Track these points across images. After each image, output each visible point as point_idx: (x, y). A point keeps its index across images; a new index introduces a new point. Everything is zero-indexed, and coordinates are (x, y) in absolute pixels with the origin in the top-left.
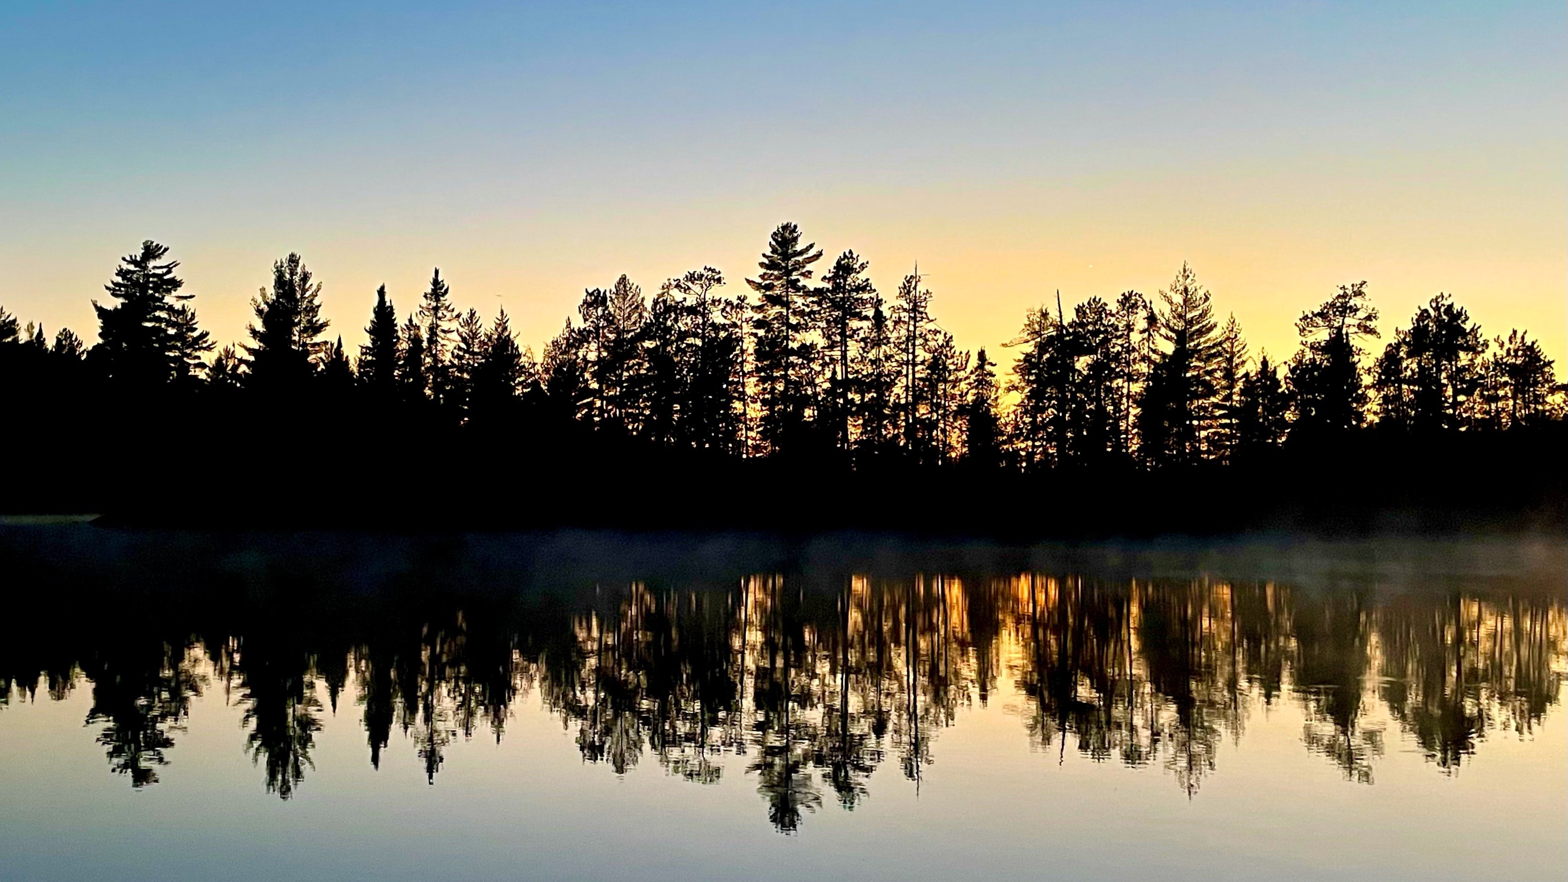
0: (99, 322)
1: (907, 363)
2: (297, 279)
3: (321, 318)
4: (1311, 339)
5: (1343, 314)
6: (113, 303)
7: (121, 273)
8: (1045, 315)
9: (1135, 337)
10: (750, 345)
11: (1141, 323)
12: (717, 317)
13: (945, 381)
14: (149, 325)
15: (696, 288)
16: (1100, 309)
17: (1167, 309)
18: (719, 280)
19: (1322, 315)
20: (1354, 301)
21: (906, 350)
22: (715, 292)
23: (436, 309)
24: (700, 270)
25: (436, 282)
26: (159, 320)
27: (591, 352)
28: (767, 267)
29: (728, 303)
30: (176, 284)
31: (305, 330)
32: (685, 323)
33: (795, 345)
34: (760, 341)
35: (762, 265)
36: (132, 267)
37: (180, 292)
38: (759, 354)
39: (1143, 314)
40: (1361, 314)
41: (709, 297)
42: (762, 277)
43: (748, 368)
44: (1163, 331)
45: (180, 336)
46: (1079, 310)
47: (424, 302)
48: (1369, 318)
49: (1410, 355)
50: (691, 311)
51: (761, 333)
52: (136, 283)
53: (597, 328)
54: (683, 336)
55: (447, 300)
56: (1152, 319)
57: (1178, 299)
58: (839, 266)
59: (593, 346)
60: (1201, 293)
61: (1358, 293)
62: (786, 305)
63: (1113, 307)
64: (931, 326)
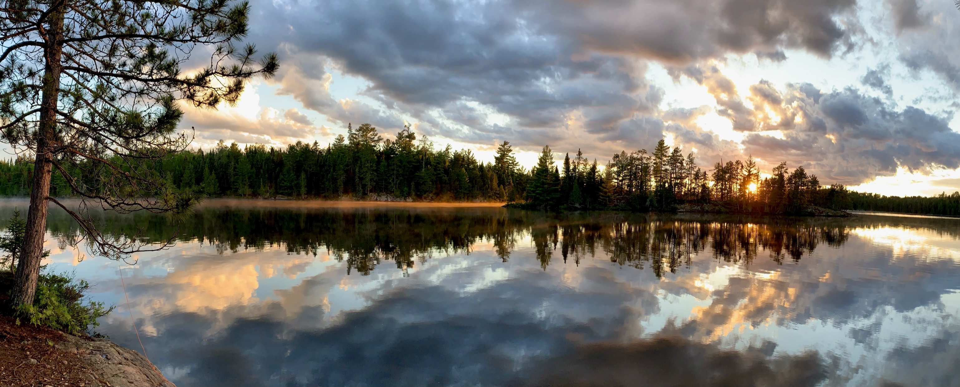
0: (495, 160)
1: (689, 174)
2: (548, 151)
3: (553, 160)
4: (775, 173)
5: (781, 169)
6: (498, 155)
7: (499, 148)
8: (719, 164)
9: (739, 171)
10: (652, 169)
11: (740, 168)
12: (645, 161)
13: (698, 179)
14: (505, 160)
15: (640, 154)
16: (731, 164)
17: (746, 165)
18: (646, 153)
19: (777, 168)
20: (784, 166)
21: (689, 171)
22: (645, 155)
23: (579, 158)
24: (641, 150)
25: (579, 152)
26: (507, 159)
27: (615, 169)
28: (658, 150)
29: (647, 158)
30: (511, 151)
31: (550, 163)
32: (637, 162)
33: (663, 169)
34: (655, 168)
35: (656, 149)
36: (501, 147)
37: (512, 152)
38: (654, 170)
39: (740, 165)
40: (785, 169)
41: (643, 156)
42: (656, 152)
43: (651, 173)
44: (745, 169)
45: (513, 163)
46: (727, 164)
47: (577, 156)
48: (786, 170)
49: (794, 178)
50: (638, 159)
51: (655, 165)
52: (502, 151)
53: (617, 163)
54: (637, 165)
55: (582, 156)
56: (742, 167)
57: (749, 163)
58: (675, 151)
59: (616, 167)
60: (753, 162)
61: (785, 164)
62: (661, 159)
63: (734, 163)
64: (695, 165)
